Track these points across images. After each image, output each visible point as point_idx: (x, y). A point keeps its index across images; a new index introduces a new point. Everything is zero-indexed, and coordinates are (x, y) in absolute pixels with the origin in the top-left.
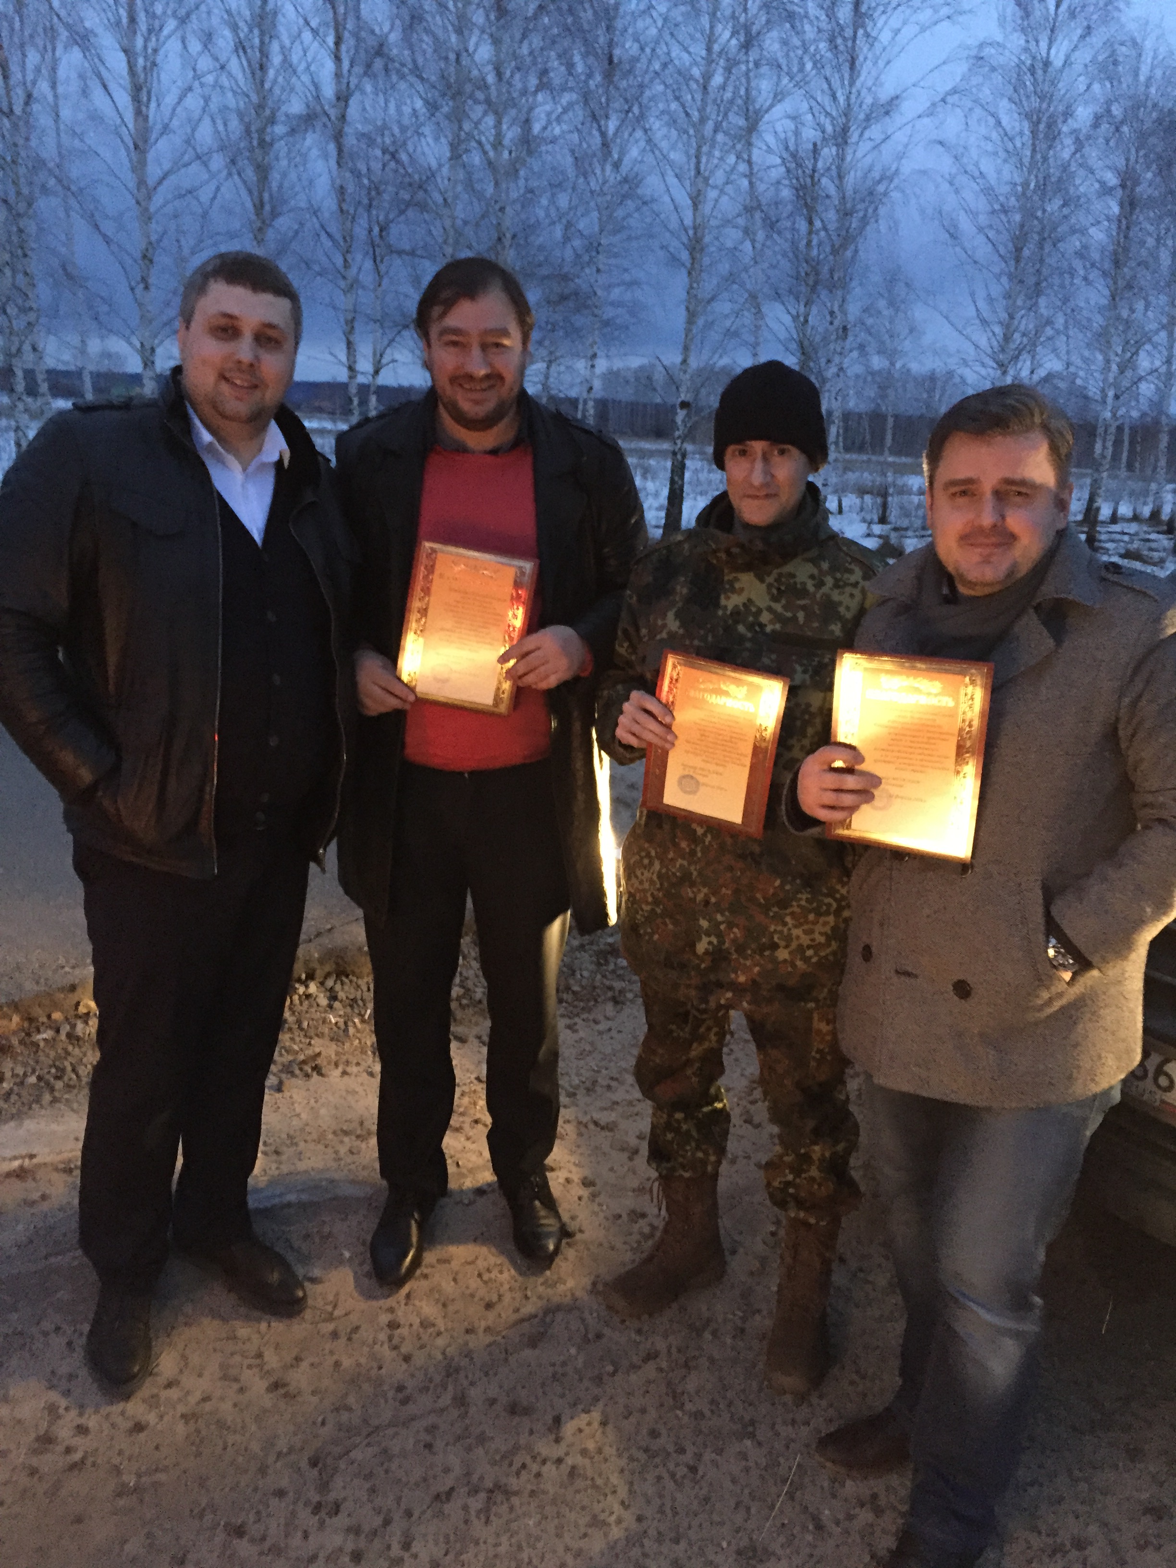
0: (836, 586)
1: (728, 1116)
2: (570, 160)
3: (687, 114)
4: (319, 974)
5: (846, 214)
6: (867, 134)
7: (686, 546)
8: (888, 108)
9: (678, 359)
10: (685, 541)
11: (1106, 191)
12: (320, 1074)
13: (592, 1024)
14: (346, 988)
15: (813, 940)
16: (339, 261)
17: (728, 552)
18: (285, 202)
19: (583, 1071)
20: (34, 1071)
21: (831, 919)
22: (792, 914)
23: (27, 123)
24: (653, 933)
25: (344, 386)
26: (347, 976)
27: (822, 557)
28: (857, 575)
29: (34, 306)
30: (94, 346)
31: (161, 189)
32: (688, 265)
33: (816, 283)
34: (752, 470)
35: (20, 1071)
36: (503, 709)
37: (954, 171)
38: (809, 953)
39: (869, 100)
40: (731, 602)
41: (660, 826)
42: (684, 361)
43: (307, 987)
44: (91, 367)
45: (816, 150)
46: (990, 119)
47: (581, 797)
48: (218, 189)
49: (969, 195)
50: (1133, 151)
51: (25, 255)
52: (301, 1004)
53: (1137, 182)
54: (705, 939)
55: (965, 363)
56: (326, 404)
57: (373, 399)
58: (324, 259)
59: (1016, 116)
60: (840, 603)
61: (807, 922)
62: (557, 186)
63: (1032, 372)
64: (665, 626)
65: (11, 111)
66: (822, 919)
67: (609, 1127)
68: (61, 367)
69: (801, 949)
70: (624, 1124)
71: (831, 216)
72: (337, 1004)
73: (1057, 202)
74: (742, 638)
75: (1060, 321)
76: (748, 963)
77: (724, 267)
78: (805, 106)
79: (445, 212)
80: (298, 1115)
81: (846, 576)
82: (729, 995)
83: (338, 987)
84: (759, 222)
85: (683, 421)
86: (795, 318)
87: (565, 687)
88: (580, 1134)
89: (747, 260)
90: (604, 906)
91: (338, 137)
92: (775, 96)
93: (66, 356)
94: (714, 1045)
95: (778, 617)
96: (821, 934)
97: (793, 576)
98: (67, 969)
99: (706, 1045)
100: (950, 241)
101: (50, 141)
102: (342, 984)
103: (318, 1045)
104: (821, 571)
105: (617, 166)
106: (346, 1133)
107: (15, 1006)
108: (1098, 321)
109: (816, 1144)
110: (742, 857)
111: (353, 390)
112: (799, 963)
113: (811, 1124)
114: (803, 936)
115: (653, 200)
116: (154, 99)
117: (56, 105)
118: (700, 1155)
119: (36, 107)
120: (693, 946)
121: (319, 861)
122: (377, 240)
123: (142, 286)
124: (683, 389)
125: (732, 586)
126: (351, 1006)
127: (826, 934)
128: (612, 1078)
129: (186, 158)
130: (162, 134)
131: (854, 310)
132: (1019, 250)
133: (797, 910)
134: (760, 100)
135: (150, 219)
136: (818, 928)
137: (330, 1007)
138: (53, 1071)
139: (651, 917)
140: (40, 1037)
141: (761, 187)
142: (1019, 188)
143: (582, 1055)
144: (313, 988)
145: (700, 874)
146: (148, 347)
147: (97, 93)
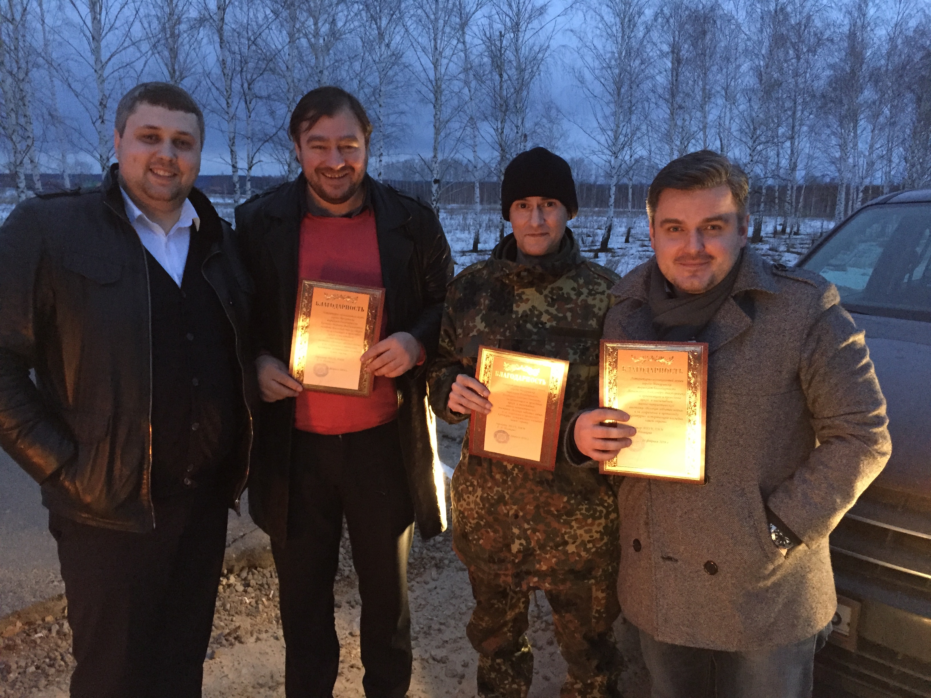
0: (590, 294)
1: (532, 656)
2: (360, 43)
3: (428, 17)
4: (236, 569)
5: (521, 70)
6: (530, 26)
7: (485, 272)
8: (542, 10)
9: (432, 155)
10: (483, 268)
11: (663, 55)
12: (241, 642)
13: (423, 584)
14: (256, 576)
15: (591, 537)
16: (224, 105)
17: (518, 275)
18: (190, 69)
19: (421, 620)
20: (33, 662)
21: (603, 521)
22: (576, 520)
23: (23, 25)
24: (479, 539)
25: (230, 177)
26: (256, 568)
27: (578, 276)
28: (603, 286)
29: (31, 136)
30: (71, 159)
31: (110, 63)
32: (433, 101)
33: (507, 110)
34: (531, 218)
35: (23, 663)
36: (366, 392)
37: (580, 45)
38: (590, 545)
39: (530, 7)
40: (521, 308)
41: (480, 464)
42: (435, 156)
43: (228, 579)
44: (68, 172)
45: (501, 35)
46: (597, 17)
47: (419, 445)
48: (146, 62)
49: (589, 59)
50: (677, 33)
51: (24, 105)
52: (225, 592)
53: (680, 51)
54: (517, 542)
55: (594, 153)
56: (218, 188)
57: (249, 185)
58: (214, 103)
59: (611, 15)
60: (594, 306)
61: (587, 525)
62: (352, 59)
63: (631, 157)
64: (475, 326)
65: (13, 19)
66: (597, 522)
67: (442, 661)
68: (50, 172)
69: (583, 544)
70: (453, 657)
71: (513, 72)
72: (250, 589)
73: (638, 62)
74: (530, 332)
75: (644, 127)
76: (548, 556)
77: (455, 102)
78: (494, 12)
79: (288, 74)
80: (227, 676)
81: (596, 287)
82: (536, 579)
83: (250, 577)
84: (471, 76)
85: (436, 190)
86: (496, 130)
87: (409, 374)
88: (424, 668)
89: (467, 99)
90: (439, 518)
91: (220, 31)
92: (478, 5)
93: (54, 166)
94: (523, 610)
95: (554, 317)
96: (597, 532)
97: (561, 289)
98: (56, 583)
99: (517, 611)
100: (580, 85)
101: (39, 36)
102: (253, 574)
103: (238, 621)
104: (578, 284)
105: (388, 45)
106: (261, 686)
107: (18, 615)
108: (664, 127)
109: (598, 676)
110: (541, 483)
111: (236, 179)
112: (583, 554)
113: (595, 663)
114: (584, 535)
115: (410, 65)
116: (104, 9)
117: (42, 15)
118: (515, 686)
119: (29, 17)
120: (508, 547)
121: (235, 508)
122: (247, 91)
123: (100, 121)
124: (435, 172)
125: (521, 298)
126: (260, 590)
127: (600, 532)
128: (441, 624)
129: (126, 44)
130: (109, 31)
131: (529, 125)
132: (619, 89)
133: (579, 516)
134: (467, 10)
135: (103, 81)
136: (595, 528)
137: (245, 591)
138: (47, 660)
139: (477, 528)
140: (36, 636)
141: (472, 57)
142: (616, 55)
143: (420, 607)
144: (232, 579)
145: (511, 497)
146: (104, 157)
147: (68, 7)
